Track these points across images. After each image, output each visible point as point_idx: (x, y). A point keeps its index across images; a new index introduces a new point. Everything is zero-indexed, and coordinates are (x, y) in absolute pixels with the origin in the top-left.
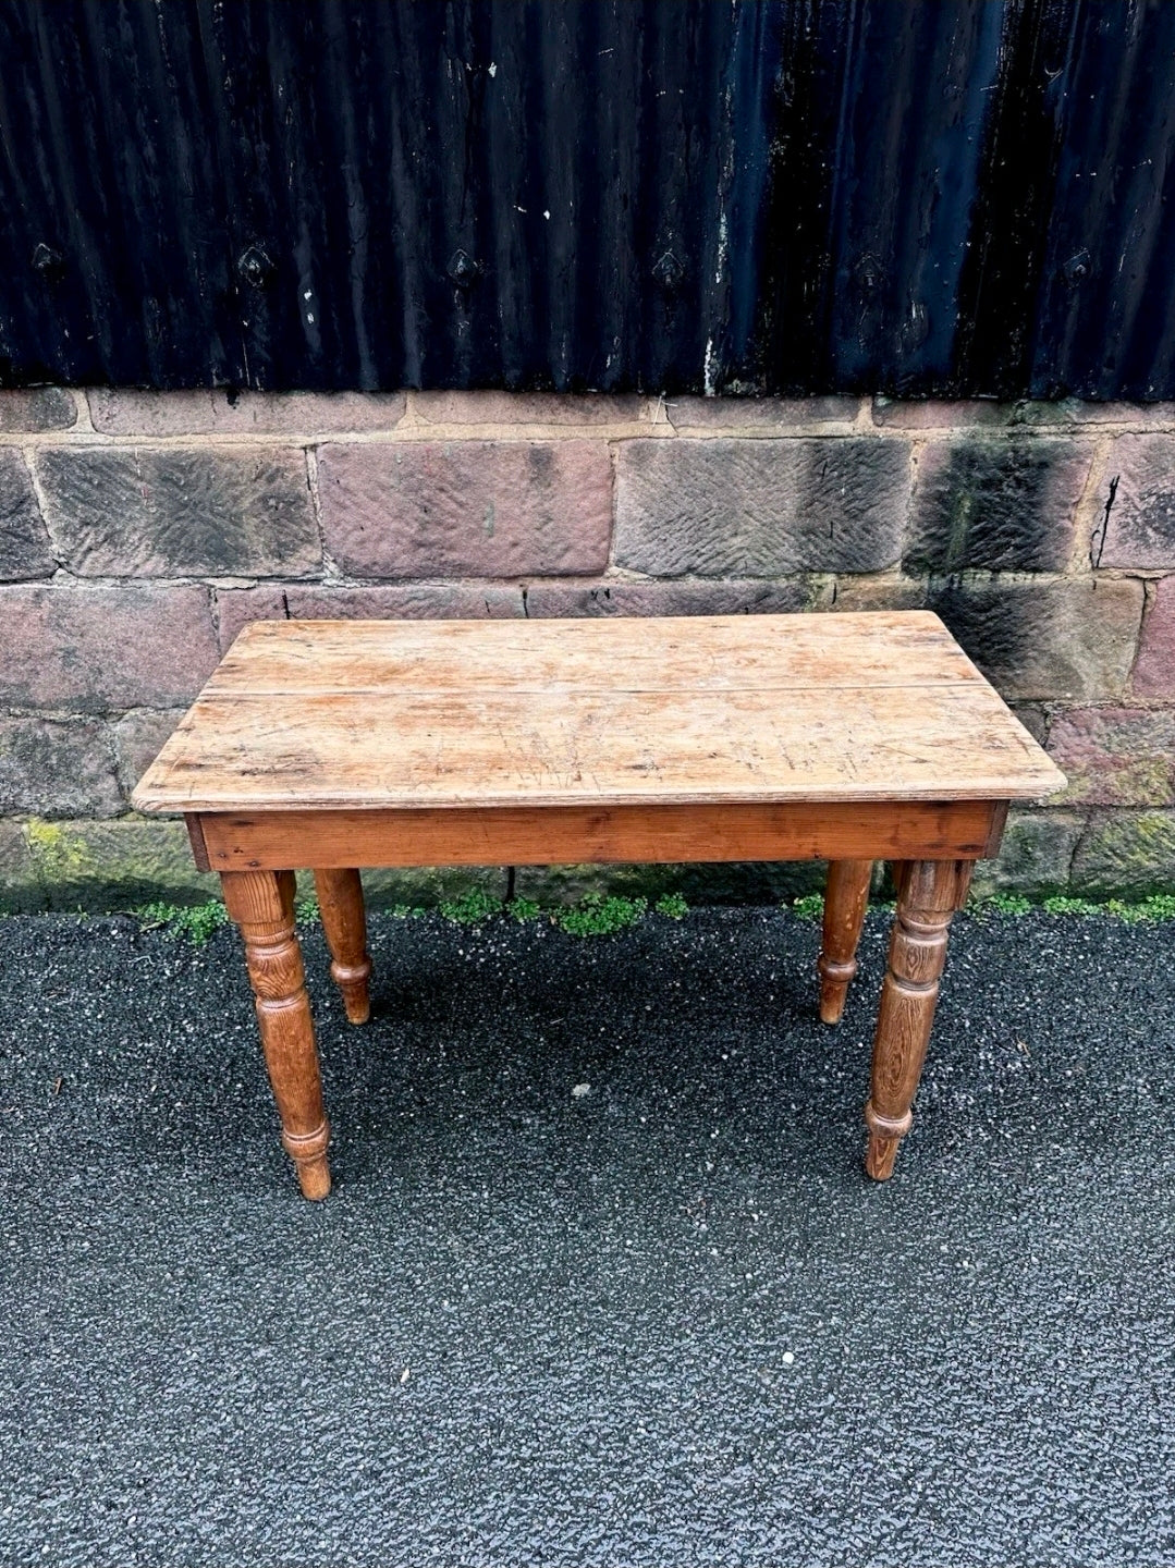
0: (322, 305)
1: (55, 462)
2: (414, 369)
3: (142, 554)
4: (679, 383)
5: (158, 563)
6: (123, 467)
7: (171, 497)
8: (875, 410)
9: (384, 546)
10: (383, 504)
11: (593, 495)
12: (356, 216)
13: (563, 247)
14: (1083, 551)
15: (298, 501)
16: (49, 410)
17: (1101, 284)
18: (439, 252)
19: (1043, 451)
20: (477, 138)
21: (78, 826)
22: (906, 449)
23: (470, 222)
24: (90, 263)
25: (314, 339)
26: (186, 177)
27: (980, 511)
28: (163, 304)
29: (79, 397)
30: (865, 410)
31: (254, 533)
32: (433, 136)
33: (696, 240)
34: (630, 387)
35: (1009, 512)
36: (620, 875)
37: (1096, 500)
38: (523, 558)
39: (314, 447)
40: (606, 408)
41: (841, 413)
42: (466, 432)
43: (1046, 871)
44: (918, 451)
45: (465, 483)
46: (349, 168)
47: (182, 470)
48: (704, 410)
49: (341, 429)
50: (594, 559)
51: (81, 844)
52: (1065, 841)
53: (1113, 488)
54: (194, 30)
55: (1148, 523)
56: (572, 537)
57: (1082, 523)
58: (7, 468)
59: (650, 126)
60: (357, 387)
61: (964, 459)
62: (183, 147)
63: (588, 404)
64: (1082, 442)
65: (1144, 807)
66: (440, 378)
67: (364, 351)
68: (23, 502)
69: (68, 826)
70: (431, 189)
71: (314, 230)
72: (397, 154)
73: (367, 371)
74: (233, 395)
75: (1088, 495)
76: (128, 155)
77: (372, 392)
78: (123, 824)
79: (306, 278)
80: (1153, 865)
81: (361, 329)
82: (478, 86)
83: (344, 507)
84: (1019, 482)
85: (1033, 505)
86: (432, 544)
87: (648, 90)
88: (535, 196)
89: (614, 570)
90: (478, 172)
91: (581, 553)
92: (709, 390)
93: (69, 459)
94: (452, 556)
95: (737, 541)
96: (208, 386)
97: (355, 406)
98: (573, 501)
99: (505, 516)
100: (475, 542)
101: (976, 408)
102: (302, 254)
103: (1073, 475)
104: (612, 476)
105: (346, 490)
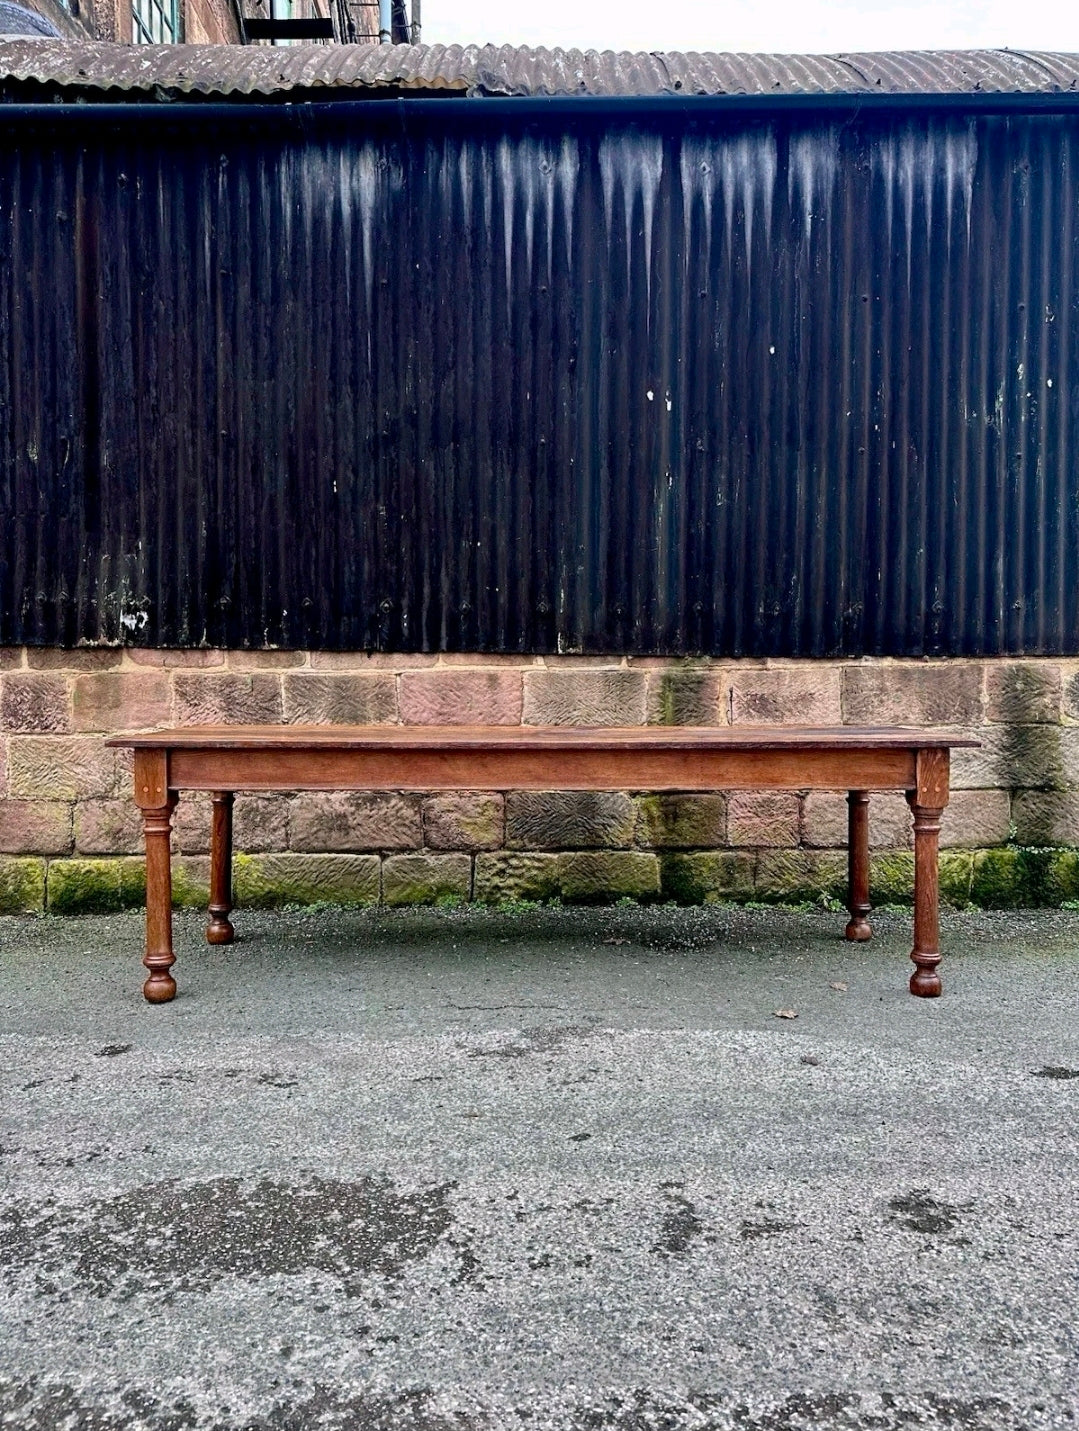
0: (410, 621)
1: (292, 679)
2: (444, 644)
3: (321, 718)
4: (548, 650)
5: (328, 722)
6: (320, 681)
7: (339, 694)
8: (628, 660)
9: (425, 715)
10: (426, 697)
11: (515, 693)
12: (426, 590)
13: (502, 600)
14: (725, 720)
15: (390, 696)
16: (294, 659)
17: (708, 614)
18: (457, 601)
19: (698, 677)
20: (472, 565)
21: (262, 856)
22: (642, 676)
23: (468, 592)
24: (325, 604)
25: (406, 632)
26: (366, 576)
27: (677, 701)
28: (349, 619)
29: (308, 654)
30: (624, 661)
31: (370, 710)
32: (457, 565)
33: (552, 598)
34: (528, 652)
35: (689, 702)
36: (528, 886)
37: (725, 697)
38: (484, 720)
39: (400, 675)
40: (520, 659)
41: (613, 663)
42: (463, 668)
43: (742, 885)
44: (648, 676)
45: (461, 688)
46: (426, 574)
47: (345, 683)
48: (559, 660)
49: (412, 667)
50: (516, 720)
51: (260, 867)
52: (748, 867)
53: (731, 692)
54: (376, 532)
55: (749, 706)
56: (505, 711)
57: (722, 707)
58: (273, 682)
59: (535, 562)
60: (421, 652)
61: (668, 680)
62: (366, 566)
63: (512, 658)
64: (713, 674)
65: (783, 848)
66: (453, 648)
67: (425, 637)
68: (277, 695)
69: (256, 856)
70: (455, 583)
71: (410, 594)
72: (443, 570)
73: (425, 646)
74: (370, 653)
75: (721, 695)
76: (346, 569)
77: (427, 653)
78: (284, 855)
79: (405, 611)
80: (796, 882)
81: (424, 628)
82: (474, 549)
83: (410, 698)
84: (691, 689)
85: (700, 699)
86: (444, 714)
87: (533, 552)
88: (493, 583)
89: (523, 725)
90: (472, 575)
91: (509, 717)
92: (560, 651)
93: (298, 678)
94: (454, 719)
95: (575, 713)
96: (362, 651)
97: (418, 659)
98: (507, 696)
99: (477, 701)
100: (465, 712)
101: (669, 660)
102: (405, 602)
103: (713, 687)
104: (522, 685)
105: (411, 691)
